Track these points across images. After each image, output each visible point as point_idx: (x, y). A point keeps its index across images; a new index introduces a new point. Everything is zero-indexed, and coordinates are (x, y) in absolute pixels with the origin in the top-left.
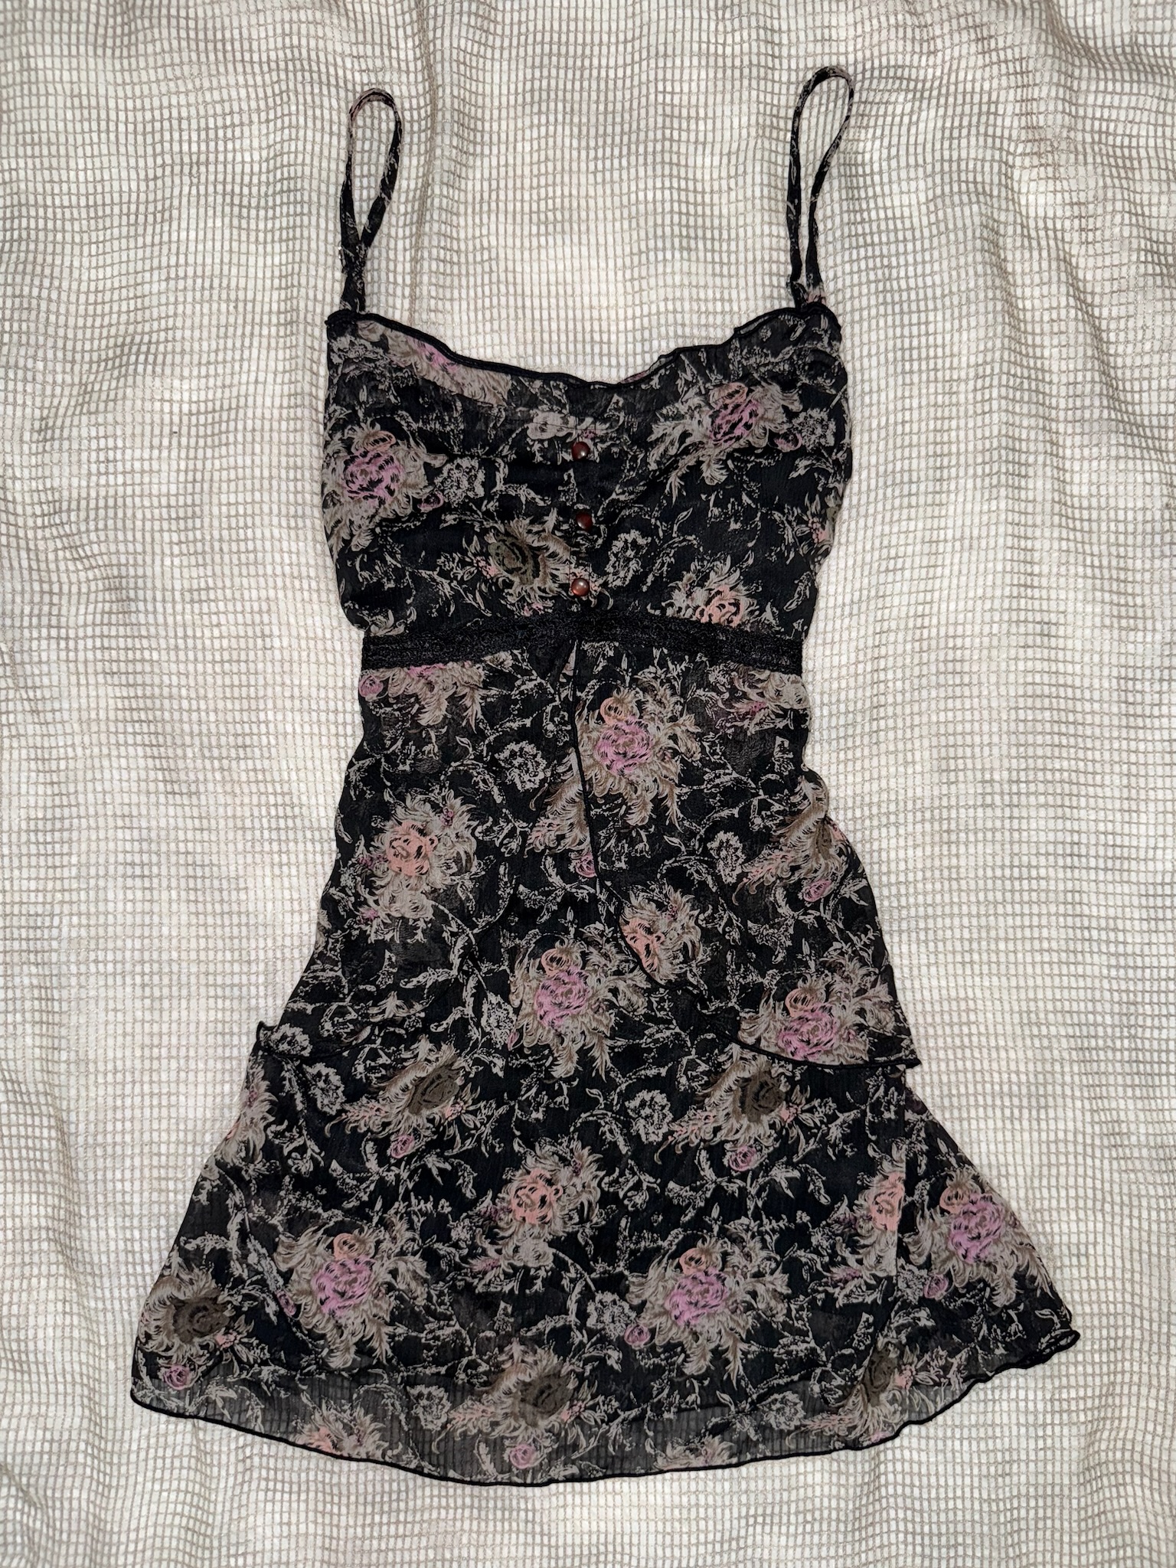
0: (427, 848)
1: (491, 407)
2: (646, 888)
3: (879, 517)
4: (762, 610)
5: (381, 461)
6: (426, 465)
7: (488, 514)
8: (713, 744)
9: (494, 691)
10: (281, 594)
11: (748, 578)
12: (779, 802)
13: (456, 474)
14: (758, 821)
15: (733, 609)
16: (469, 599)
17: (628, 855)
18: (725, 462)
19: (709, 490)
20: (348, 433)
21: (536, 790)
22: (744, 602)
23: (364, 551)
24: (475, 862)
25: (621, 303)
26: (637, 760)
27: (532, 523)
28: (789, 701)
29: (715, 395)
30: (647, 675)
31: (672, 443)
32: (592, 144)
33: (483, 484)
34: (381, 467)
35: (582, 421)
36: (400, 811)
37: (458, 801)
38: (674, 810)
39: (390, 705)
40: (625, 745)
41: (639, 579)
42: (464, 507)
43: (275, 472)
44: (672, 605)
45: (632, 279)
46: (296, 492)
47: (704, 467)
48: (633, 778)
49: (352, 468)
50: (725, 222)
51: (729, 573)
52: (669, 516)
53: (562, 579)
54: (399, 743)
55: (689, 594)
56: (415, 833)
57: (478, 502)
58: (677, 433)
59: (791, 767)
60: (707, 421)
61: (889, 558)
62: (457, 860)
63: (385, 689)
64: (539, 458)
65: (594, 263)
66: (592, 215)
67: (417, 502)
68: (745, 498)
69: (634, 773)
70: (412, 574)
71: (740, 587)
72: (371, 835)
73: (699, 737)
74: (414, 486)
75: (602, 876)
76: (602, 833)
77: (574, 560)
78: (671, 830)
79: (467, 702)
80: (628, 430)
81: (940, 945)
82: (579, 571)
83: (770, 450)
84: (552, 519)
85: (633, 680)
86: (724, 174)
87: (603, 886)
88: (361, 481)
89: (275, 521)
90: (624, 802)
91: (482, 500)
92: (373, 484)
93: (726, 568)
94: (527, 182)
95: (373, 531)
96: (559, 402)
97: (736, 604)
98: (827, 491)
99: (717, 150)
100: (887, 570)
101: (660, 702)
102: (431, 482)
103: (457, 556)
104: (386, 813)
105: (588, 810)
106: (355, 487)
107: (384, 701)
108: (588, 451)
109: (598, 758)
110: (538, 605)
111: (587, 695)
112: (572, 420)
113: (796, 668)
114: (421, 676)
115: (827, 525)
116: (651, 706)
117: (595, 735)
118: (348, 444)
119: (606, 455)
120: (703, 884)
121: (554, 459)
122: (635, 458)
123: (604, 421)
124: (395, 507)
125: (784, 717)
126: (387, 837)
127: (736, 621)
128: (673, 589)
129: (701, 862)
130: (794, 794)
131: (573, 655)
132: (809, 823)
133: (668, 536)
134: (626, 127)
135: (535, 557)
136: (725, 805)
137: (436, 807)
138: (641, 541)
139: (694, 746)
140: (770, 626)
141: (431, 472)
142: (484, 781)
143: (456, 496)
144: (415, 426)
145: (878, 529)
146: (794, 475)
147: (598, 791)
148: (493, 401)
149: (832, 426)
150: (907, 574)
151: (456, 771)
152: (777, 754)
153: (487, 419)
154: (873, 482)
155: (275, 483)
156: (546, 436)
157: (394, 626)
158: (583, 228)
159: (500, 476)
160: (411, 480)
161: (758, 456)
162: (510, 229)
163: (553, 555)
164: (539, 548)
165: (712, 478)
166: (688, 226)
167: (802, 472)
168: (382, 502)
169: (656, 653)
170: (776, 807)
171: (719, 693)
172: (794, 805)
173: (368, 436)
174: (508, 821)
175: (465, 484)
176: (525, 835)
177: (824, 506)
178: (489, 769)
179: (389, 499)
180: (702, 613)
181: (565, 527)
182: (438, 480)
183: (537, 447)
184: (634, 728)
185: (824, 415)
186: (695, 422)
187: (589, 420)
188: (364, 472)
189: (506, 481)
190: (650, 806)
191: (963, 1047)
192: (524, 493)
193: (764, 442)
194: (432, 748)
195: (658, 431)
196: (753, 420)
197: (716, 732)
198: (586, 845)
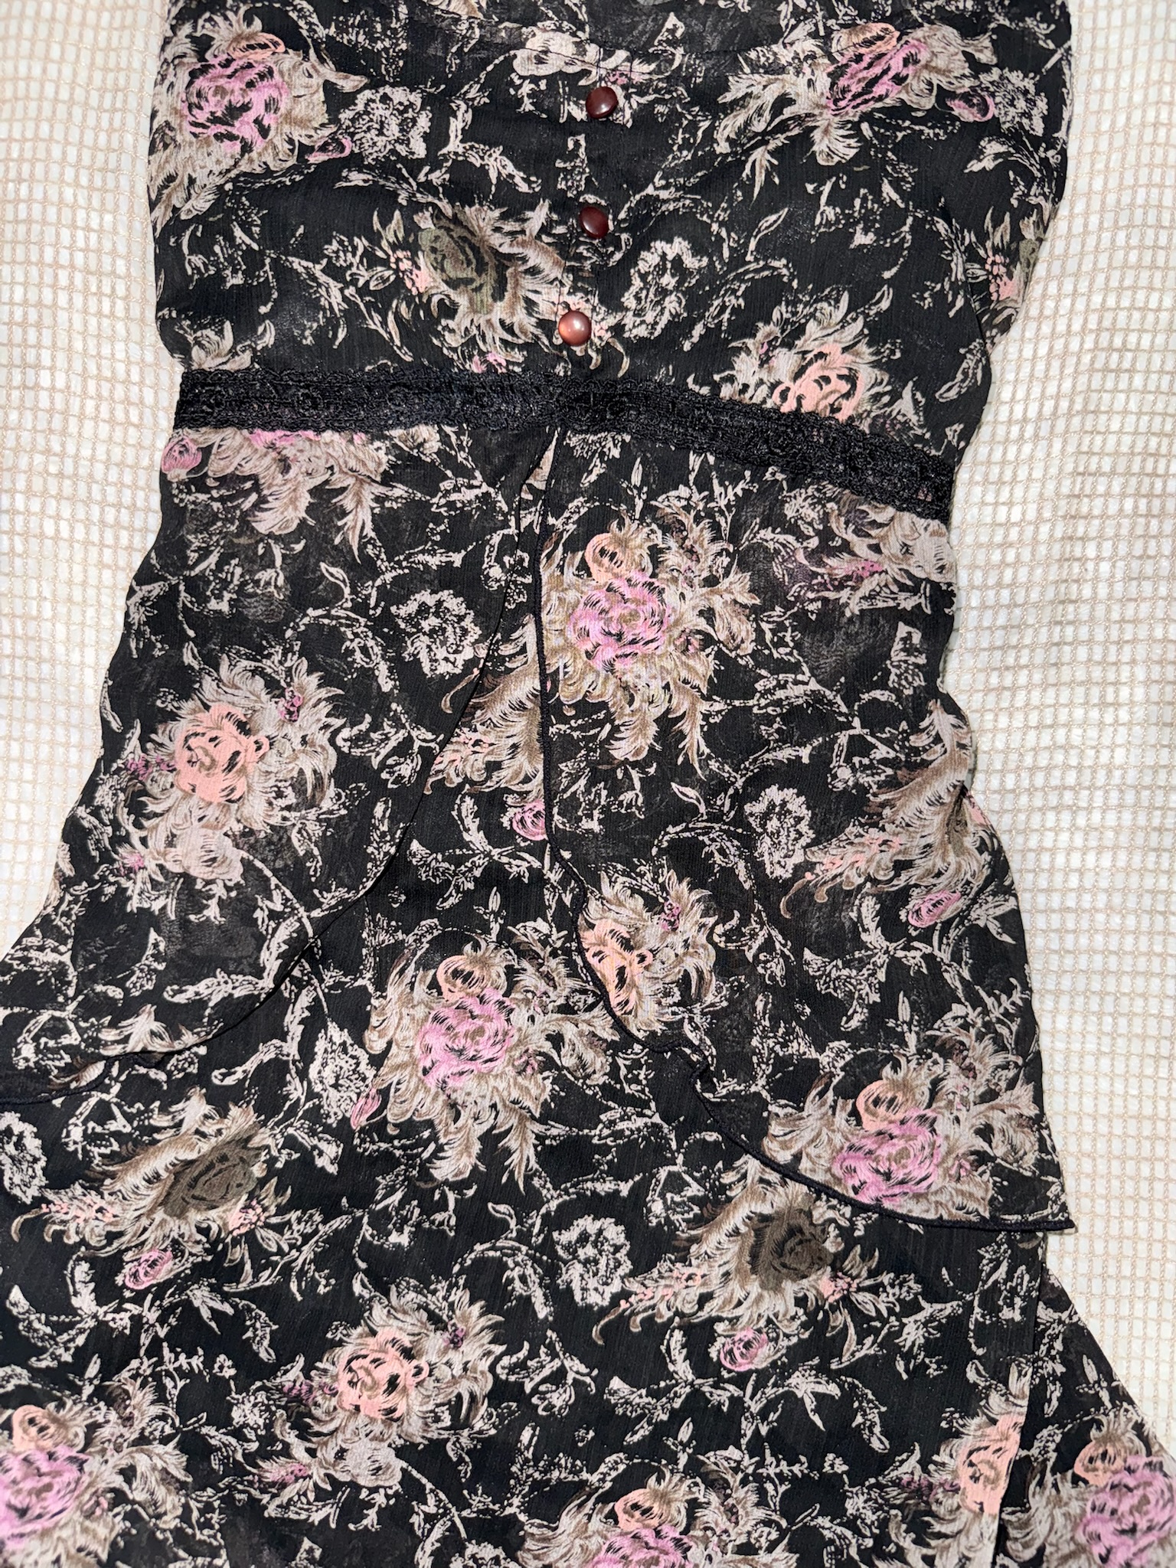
3: (1100, 279)
7: (428, 187)
10: (63, 299)
19: (821, 174)
21: (456, 679)
22: (867, 375)
28: (923, 566)
29: (842, 41)
30: (671, 502)
43: (79, 94)
46: (111, 130)
52: (744, 221)
53: (545, 310)
59: (920, 681)
61: (1111, 349)
72: (154, 720)
78: (686, 774)
81: (1123, 1022)
83: (940, 115)
85: (649, 509)
89: (69, 174)
95: (220, 188)
100: (1106, 370)
107: (197, 481)
111: (565, 524)
113: (940, 509)
120: (729, 873)
127: (847, 410)
129: (732, 836)
131: (549, 455)
132: (942, 786)
136: (785, 739)
140: (906, 426)
145: (1097, 299)
146: (975, 166)
150: (1138, 381)
152: (897, 654)
154: (1094, 220)
155: (77, 112)
157: (233, 353)
161: (916, 121)
167: (988, 164)
176: (428, 757)
186: (802, 81)
191: (1136, 1199)
198: (536, 785)
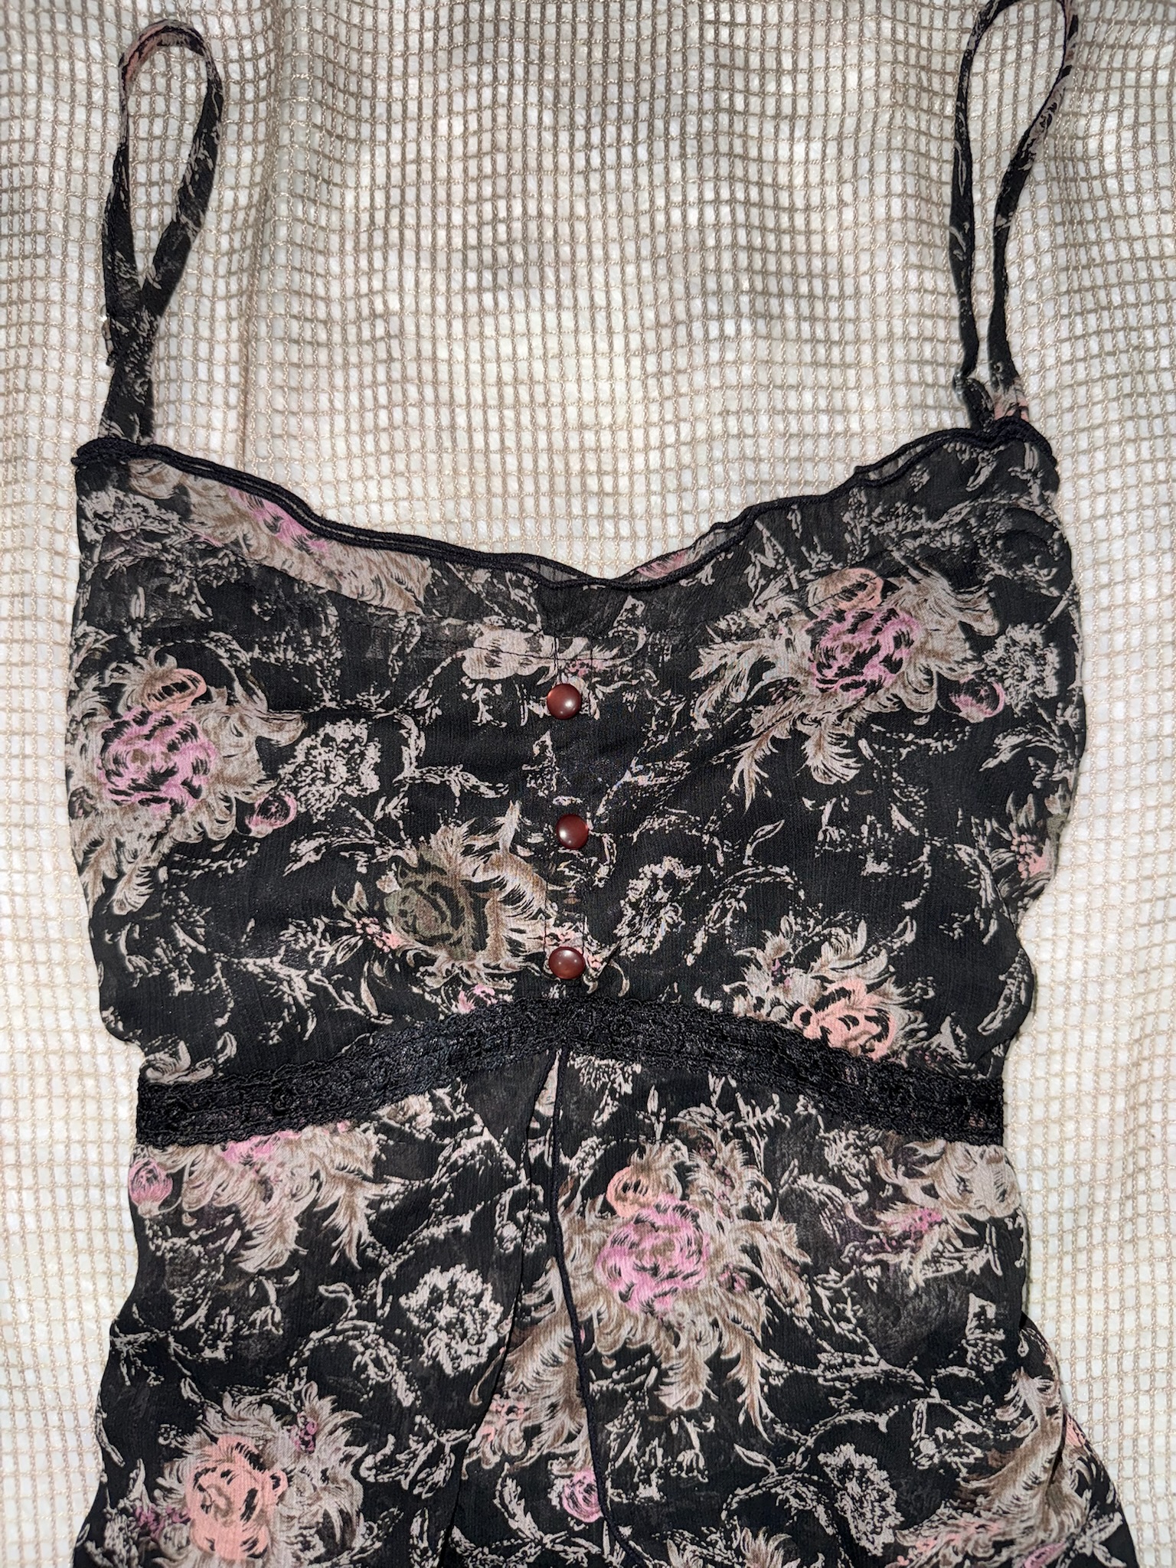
0: (266, 1498)
1: (394, 618)
2: (699, 1539)
4: (933, 1030)
5: (172, 734)
6: (261, 743)
8: (837, 1298)
9: (395, 1186)
11: (904, 970)
12: (974, 1416)
13: (322, 755)
14: (928, 1447)
15: (876, 1029)
16: (347, 1002)
17: (664, 1473)
18: (853, 744)
20: (110, 677)
23: (133, 917)
24: (361, 1528)
25: (638, 418)
26: (679, 1284)
27: (473, 831)
31: (736, 682)
32: (580, 119)
33: (377, 769)
34: (173, 747)
35: (567, 644)
36: (213, 1416)
37: (326, 1404)
38: (753, 1398)
39: (183, 1232)
40: (655, 1251)
41: (678, 942)
42: (337, 818)
44: (743, 991)
45: (660, 374)
47: (809, 747)
48: (672, 1318)
49: (117, 747)
50: (833, 264)
51: (865, 957)
54: (202, 1312)
55: (779, 980)
56: (242, 1463)
57: (367, 803)
58: (745, 664)
60: (803, 641)
62: (325, 1530)
63: (177, 1192)
64: (484, 716)
65: (586, 342)
66: (581, 252)
67: (244, 810)
68: (896, 816)
69: (675, 1308)
70: (227, 967)
71: (889, 987)
73: (807, 1272)
74: (238, 781)
75: (614, 1516)
76: (613, 1428)
77: (553, 910)
79: (340, 1219)
80: (653, 662)
82: (565, 932)
84: (510, 821)
86: (831, 174)
87: (615, 1537)
88: (134, 772)
90: (654, 1362)
91: (375, 796)
92: (159, 778)
93: (859, 944)
94: (457, 191)
96: (521, 611)
97: (881, 1019)
98: (1049, 787)
99: (817, 131)
101: (722, 1174)
102: (272, 775)
103: (321, 923)
104: (188, 1420)
105: (583, 1382)
106: (122, 784)
108: (580, 699)
109: (601, 1276)
110: (484, 988)
112: (547, 643)
114: (248, 1162)
115: (1048, 847)
116: (703, 1178)
117: (596, 1237)
118: (112, 695)
119: (612, 705)
121: (513, 716)
122: (667, 712)
123: (609, 645)
124: (203, 817)
125: (977, 1242)
126: (189, 1466)
128: (747, 962)
130: (1001, 1403)
133: (734, 863)
134: (645, 88)
135: (478, 907)
137: (282, 1412)
138: (682, 873)
139: (798, 1288)
141: (272, 757)
142: (378, 1362)
143: (321, 797)
144: (244, 657)
147: (603, 1345)
148: (399, 607)
149: (1053, 657)
151: (322, 1347)
153: (387, 639)
156: (496, 674)
158: (565, 275)
159: (409, 754)
160: (233, 769)
162: (426, 280)
163: (514, 898)
164: (485, 886)
165: (827, 772)
166: (764, 273)
168: (177, 809)
169: (715, 1084)
170: (966, 1426)
171: (848, 1191)
172: (1004, 1426)
173: (153, 679)
174: (427, 1439)
175: (341, 772)
177: (1043, 813)
178: (387, 1335)
179: (191, 804)
180: (806, 1018)
181: (536, 839)
182: (286, 770)
183: (480, 693)
184: (672, 1218)
185: (1036, 636)
187: (579, 643)
188: (139, 756)
189: (421, 762)
190: (705, 1373)
192: (458, 780)
193: (929, 702)
194: (270, 1315)
195: (709, 660)
196: (902, 653)
197: (843, 1270)
